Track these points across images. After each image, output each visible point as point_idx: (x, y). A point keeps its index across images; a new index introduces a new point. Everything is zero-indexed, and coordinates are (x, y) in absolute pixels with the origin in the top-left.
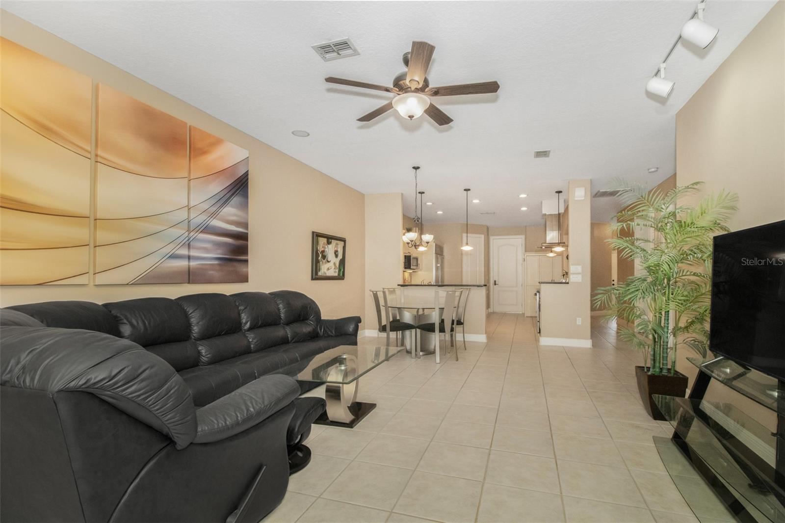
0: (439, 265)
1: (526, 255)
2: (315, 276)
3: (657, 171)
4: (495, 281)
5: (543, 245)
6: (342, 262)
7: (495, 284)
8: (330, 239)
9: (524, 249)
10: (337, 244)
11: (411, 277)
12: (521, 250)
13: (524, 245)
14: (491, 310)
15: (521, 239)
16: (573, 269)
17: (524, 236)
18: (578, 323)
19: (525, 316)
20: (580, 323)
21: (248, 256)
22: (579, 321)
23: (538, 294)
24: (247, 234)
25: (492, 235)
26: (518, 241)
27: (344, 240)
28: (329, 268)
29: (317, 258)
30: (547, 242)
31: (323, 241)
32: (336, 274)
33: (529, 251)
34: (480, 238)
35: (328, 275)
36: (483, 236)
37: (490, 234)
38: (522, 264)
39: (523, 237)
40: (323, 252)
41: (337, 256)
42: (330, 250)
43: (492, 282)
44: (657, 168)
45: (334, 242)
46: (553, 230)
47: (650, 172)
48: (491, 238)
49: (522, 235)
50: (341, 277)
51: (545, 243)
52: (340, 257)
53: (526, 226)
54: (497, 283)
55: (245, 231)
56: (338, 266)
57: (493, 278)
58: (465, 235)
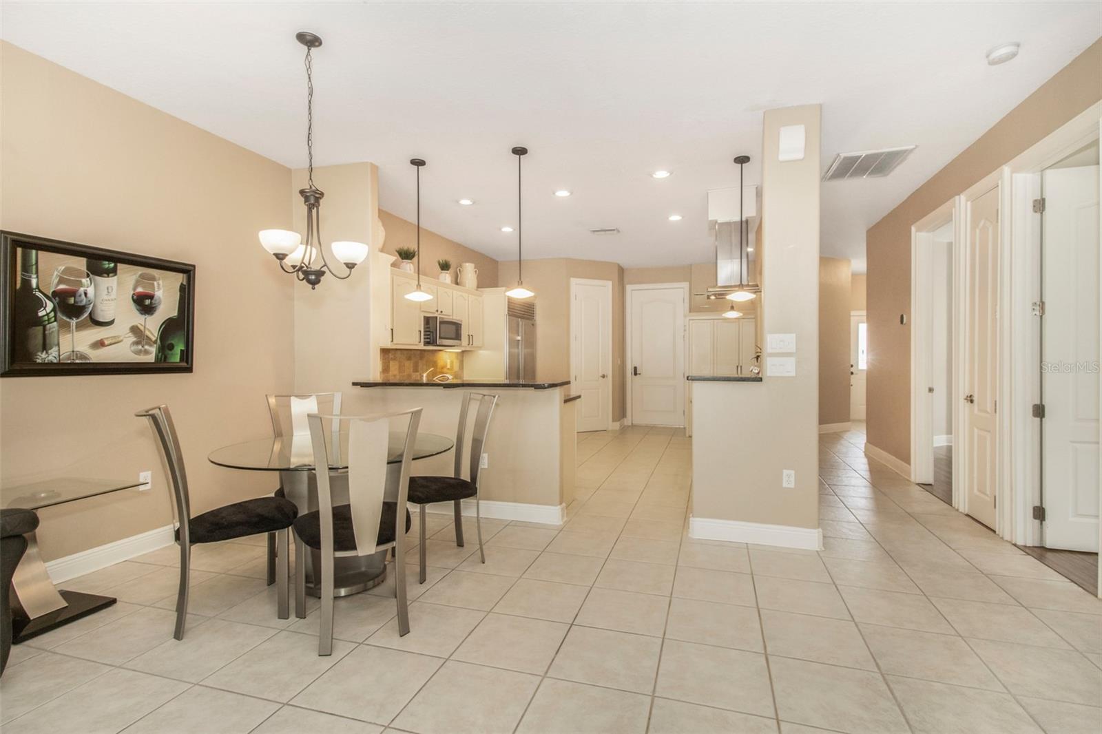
1: (690, 318)
3: (1014, 55)
4: (635, 369)
7: (636, 374)
9: (687, 307)
11: (462, 363)
12: (682, 307)
13: (687, 301)
14: (627, 421)
15: (682, 290)
16: (772, 342)
17: (688, 283)
18: (785, 485)
20: (792, 485)
22: (789, 479)
25: (631, 283)
26: (678, 293)
30: (719, 285)
33: (695, 312)
34: (604, 286)
36: (610, 284)
37: (626, 280)
39: (686, 285)
43: (629, 370)
46: (731, 258)
48: (629, 288)
49: (685, 280)
51: (716, 286)
53: (691, 265)
54: (638, 372)
57: (632, 362)
58: (574, 281)
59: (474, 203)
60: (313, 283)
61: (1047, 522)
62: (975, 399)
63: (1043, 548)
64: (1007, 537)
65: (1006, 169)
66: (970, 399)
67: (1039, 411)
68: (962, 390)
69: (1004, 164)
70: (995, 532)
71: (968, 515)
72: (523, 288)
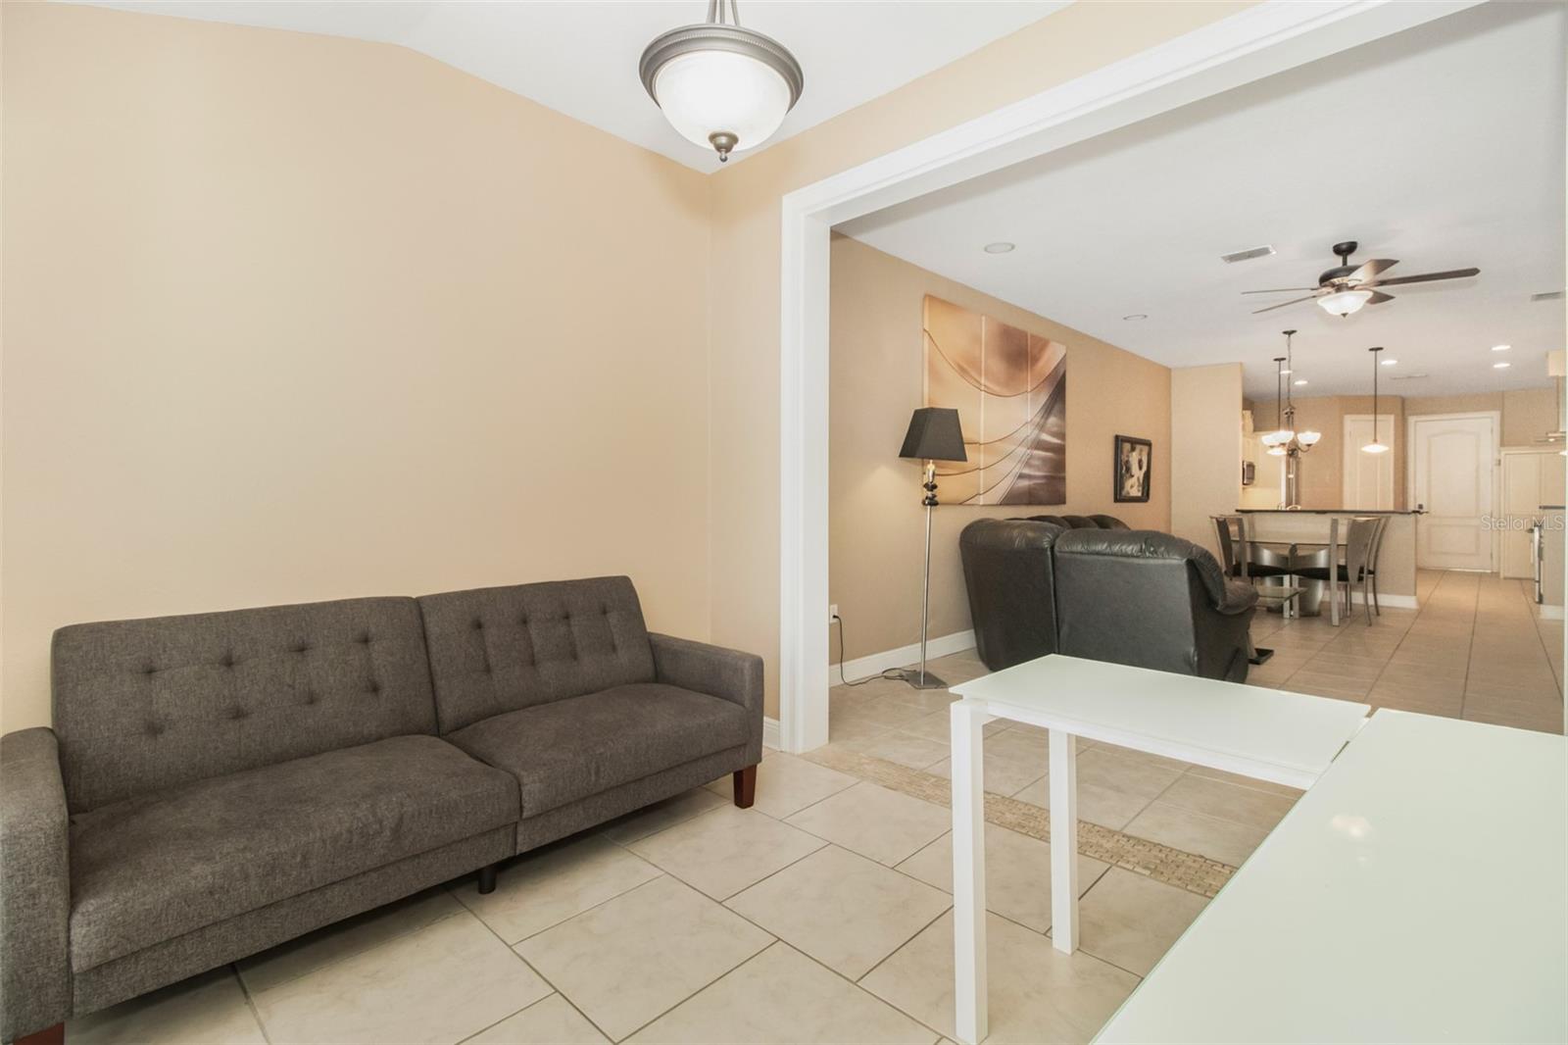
0: (1291, 476)
1: (1503, 453)
2: (1119, 497)
4: (1420, 506)
5: (1550, 435)
6: (1147, 475)
8: (1135, 443)
9: (1497, 439)
10: (1141, 451)
12: (1490, 442)
13: (1497, 433)
15: (1489, 420)
17: (1499, 412)
19: (1502, 576)
23: (1536, 529)
24: (1064, 446)
25: (1415, 414)
26: (1484, 425)
27: (1148, 444)
28: (1133, 488)
29: (1121, 471)
31: (1127, 446)
32: (1140, 494)
33: (1510, 445)
34: (1386, 420)
35: (1131, 495)
36: (1392, 417)
37: (1408, 413)
38: (1492, 471)
39: (1496, 415)
40: (1127, 462)
41: (1141, 468)
42: (1134, 458)
45: (1138, 447)
48: (1412, 419)
49: (1494, 409)
50: (1145, 497)
52: (1145, 468)
53: (1504, 394)
54: (1424, 510)
55: (1063, 443)
56: (1141, 481)
57: (1415, 499)
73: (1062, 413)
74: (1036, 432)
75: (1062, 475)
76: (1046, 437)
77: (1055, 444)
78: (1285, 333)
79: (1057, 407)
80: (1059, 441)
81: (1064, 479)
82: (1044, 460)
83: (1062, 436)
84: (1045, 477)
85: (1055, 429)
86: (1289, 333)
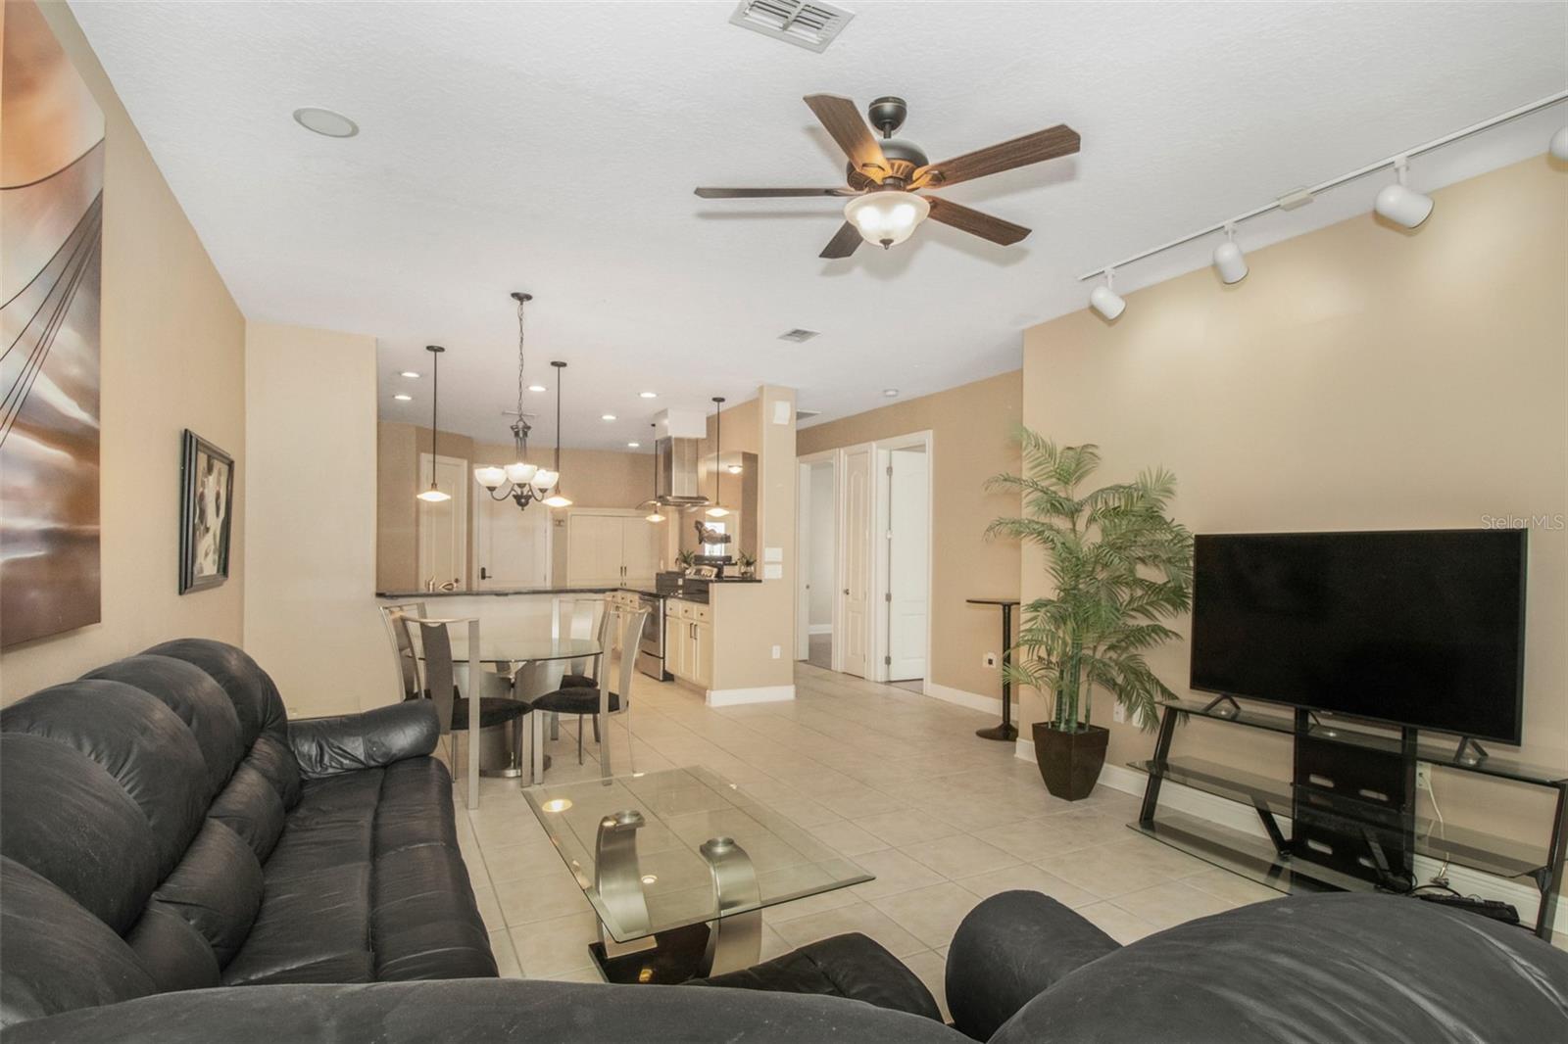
4: (483, 570)
6: (225, 531)
7: (483, 577)
8: (212, 453)
10: (219, 474)
21: (98, 523)
24: (96, 433)
29: (192, 520)
31: (203, 460)
32: (213, 571)
34: (457, 466)
35: (206, 571)
41: (218, 515)
42: (210, 489)
44: (897, 391)
45: (216, 465)
47: (887, 396)
50: (222, 576)
52: (223, 513)
54: (487, 574)
55: (95, 423)
56: (217, 541)
58: (426, 458)
59: (421, 376)
60: (523, 505)
61: (891, 666)
62: (850, 592)
63: (891, 682)
64: (872, 679)
65: (874, 444)
66: (847, 592)
67: (888, 598)
68: (841, 587)
69: (874, 440)
70: (863, 678)
71: (844, 673)
72: (562, 496)
73: (92, 326)
74: (18, 360)
75: (89, 528)
76: (48, 391)
77: (66, 418)
78: (515, 295)
79: (80, 297)
80: (82, 416)
81: (94, 541)
82: (48, 476)
83: (89, 397)
84: (48, 536)
85: (75, 371)
86: (522, 297)
